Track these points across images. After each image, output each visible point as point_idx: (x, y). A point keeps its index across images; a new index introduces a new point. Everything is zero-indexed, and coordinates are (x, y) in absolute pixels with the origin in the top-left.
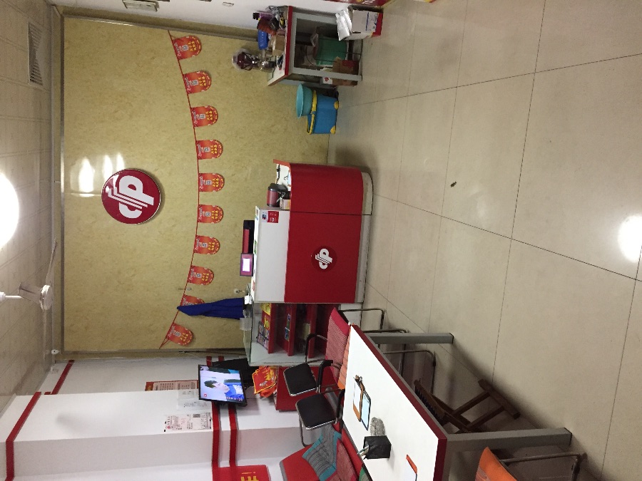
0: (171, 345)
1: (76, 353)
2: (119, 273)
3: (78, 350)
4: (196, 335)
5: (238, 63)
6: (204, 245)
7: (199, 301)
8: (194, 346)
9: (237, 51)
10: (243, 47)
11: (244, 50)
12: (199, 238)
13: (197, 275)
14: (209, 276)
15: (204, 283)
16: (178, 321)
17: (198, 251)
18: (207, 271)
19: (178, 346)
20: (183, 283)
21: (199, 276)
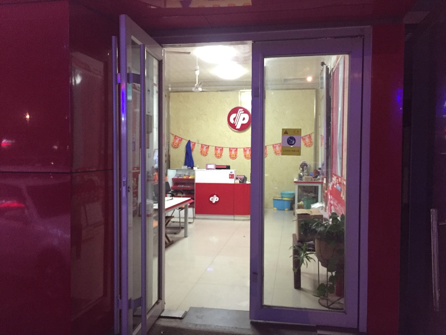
0: (172, 138)
1: (169, 97)
2: (206, 115)
3: (171, 98)
4: (176, 149)
5: (302, 164)
6: (219, 151)
7: (193, 150)
8: (171, 149)
9: (308, 163)
10: (310, 165)
11: (309, 166)
12: (222, 149)
13: (205, 149)
14: (204, 154)
15: (201, 152)
16: (183, 141)
17: (216, 148)
18: (207, 153)
19: (171, 141)
20: (201, 142)
21: (204, 149)
